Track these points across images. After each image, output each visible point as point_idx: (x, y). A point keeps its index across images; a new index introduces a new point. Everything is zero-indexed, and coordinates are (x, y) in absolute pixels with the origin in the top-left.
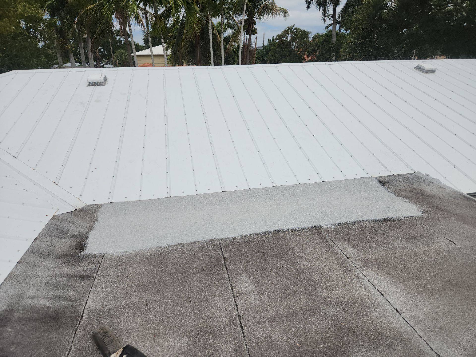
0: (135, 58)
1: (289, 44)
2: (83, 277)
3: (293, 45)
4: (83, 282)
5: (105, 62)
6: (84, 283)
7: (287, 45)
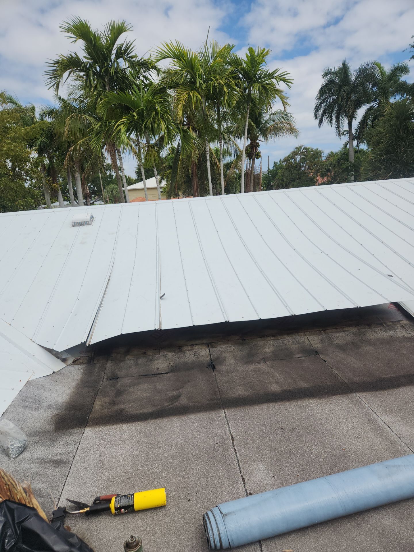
0: (127, 192)
1: (298, 166)
2: (57, 463)
3: (303, 166)
4: (56, 470)
5: (95, 198)
6: (58, 471)
7: (296, 167)
